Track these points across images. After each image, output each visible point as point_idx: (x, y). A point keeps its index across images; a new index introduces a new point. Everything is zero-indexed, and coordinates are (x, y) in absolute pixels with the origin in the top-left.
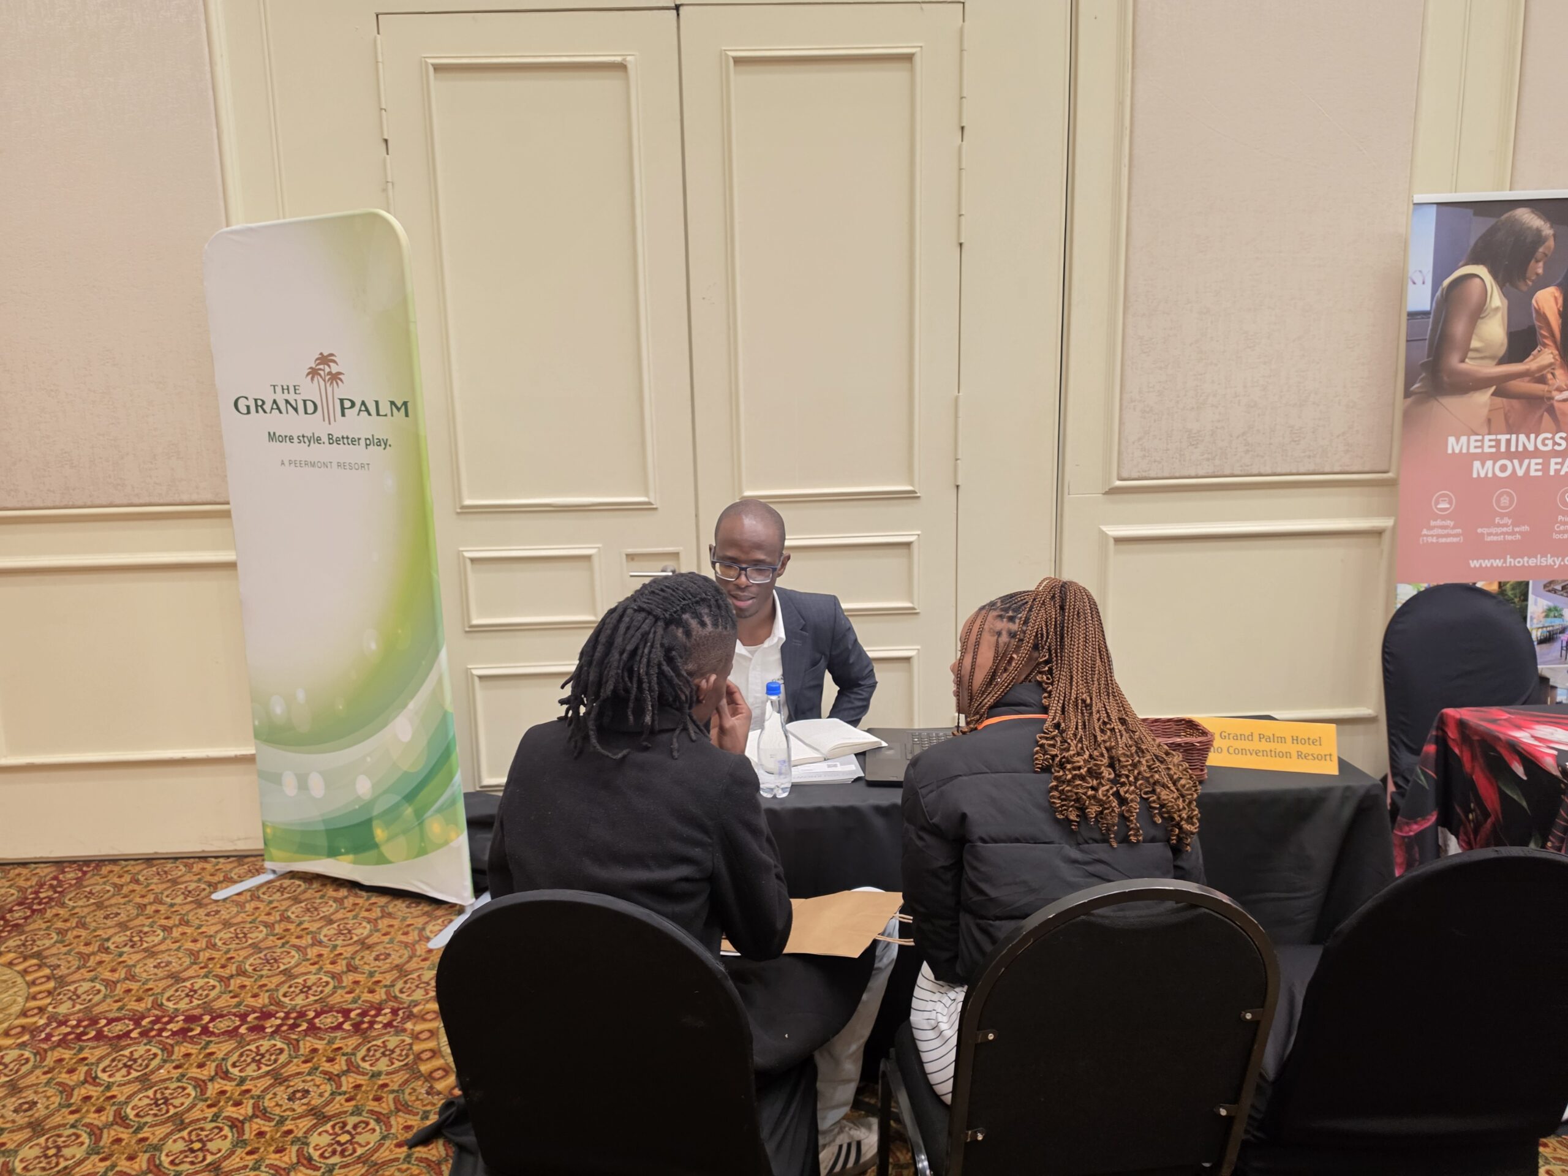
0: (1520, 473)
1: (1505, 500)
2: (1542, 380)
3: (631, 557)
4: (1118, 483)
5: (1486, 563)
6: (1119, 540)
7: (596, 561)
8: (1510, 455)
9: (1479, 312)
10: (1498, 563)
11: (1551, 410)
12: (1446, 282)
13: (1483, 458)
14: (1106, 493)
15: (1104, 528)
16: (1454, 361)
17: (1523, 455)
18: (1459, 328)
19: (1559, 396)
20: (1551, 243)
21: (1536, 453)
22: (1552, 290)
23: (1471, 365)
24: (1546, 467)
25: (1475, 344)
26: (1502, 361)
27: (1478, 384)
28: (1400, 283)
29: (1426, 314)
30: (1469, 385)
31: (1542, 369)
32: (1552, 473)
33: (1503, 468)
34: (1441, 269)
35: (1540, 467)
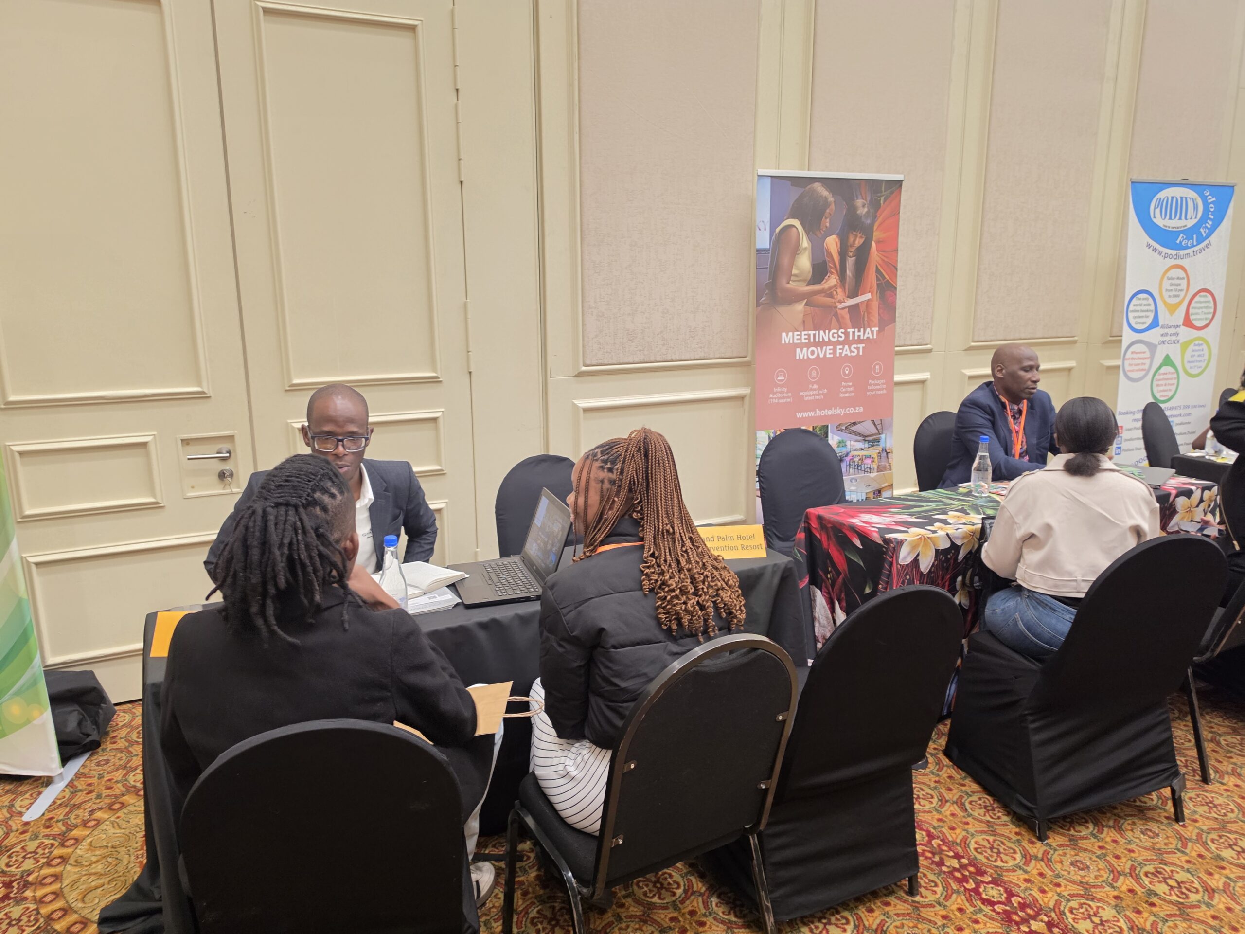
0: (821, 356)
1: (814, 373)
2: (831, 296)
3: (186, 442)
4: (584, 369)
5: (806, 415)
6: (586, 410)
7: (152, 448)
8: (816, 344)
9: (796, 251)
10: (812, 414)
11: (836, 315)
12: (778, 230)
13: (801, 346)
14: (576, 376)
15: (576, 402)
16: (783, 282)
17: (823, 344)
18: (785, 261)
19: (840, 306)
20: (833, 206)
21: (829, 343)
22: (834, 237)
23: (792, 285)
24: (834, 350)
25: (794, 271)
26: (810, 283)
27: (796, 298)
28: (751, 230)
29: (767, 250)
30: (794, 298)
31: (830, 288)
32: (838, 355)
33: (813, 353)
34: (774, 222)
35: (831, 351)
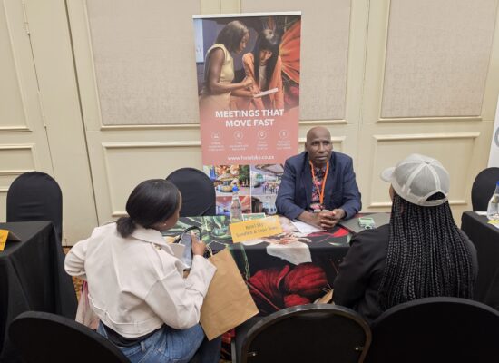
0: (243, 125)
2: (248, 90)
4: (103, 127)
5: (234, 158)
6: (108, 148)
8: (239, 118)
9: (222, 63)
10: (238, 158)
11: (253, 101)
12: (209, 51)
13: (229, 119)
16: (215, 82)
17: (244, 118)
18: (216, 69)
20: (247, 35)
21: (248, 118)
22: (249, 54)
23: (221, 84)
25: (222, 75)
26: (233, 82)
27: (225, 91)
29: (202, 63)
30: (221, 91)
31: (248, 85)
32: (255, 125)
33: (237, 123)
34: (206, 46)
35: (250, 123)
